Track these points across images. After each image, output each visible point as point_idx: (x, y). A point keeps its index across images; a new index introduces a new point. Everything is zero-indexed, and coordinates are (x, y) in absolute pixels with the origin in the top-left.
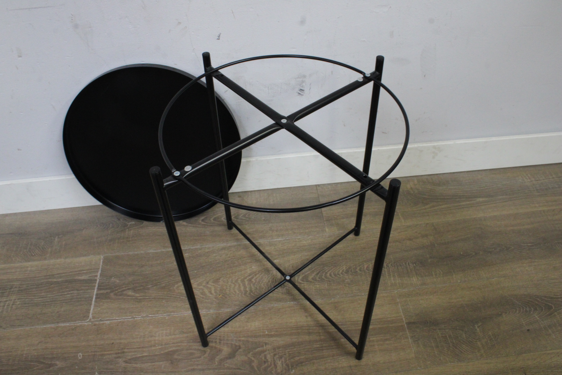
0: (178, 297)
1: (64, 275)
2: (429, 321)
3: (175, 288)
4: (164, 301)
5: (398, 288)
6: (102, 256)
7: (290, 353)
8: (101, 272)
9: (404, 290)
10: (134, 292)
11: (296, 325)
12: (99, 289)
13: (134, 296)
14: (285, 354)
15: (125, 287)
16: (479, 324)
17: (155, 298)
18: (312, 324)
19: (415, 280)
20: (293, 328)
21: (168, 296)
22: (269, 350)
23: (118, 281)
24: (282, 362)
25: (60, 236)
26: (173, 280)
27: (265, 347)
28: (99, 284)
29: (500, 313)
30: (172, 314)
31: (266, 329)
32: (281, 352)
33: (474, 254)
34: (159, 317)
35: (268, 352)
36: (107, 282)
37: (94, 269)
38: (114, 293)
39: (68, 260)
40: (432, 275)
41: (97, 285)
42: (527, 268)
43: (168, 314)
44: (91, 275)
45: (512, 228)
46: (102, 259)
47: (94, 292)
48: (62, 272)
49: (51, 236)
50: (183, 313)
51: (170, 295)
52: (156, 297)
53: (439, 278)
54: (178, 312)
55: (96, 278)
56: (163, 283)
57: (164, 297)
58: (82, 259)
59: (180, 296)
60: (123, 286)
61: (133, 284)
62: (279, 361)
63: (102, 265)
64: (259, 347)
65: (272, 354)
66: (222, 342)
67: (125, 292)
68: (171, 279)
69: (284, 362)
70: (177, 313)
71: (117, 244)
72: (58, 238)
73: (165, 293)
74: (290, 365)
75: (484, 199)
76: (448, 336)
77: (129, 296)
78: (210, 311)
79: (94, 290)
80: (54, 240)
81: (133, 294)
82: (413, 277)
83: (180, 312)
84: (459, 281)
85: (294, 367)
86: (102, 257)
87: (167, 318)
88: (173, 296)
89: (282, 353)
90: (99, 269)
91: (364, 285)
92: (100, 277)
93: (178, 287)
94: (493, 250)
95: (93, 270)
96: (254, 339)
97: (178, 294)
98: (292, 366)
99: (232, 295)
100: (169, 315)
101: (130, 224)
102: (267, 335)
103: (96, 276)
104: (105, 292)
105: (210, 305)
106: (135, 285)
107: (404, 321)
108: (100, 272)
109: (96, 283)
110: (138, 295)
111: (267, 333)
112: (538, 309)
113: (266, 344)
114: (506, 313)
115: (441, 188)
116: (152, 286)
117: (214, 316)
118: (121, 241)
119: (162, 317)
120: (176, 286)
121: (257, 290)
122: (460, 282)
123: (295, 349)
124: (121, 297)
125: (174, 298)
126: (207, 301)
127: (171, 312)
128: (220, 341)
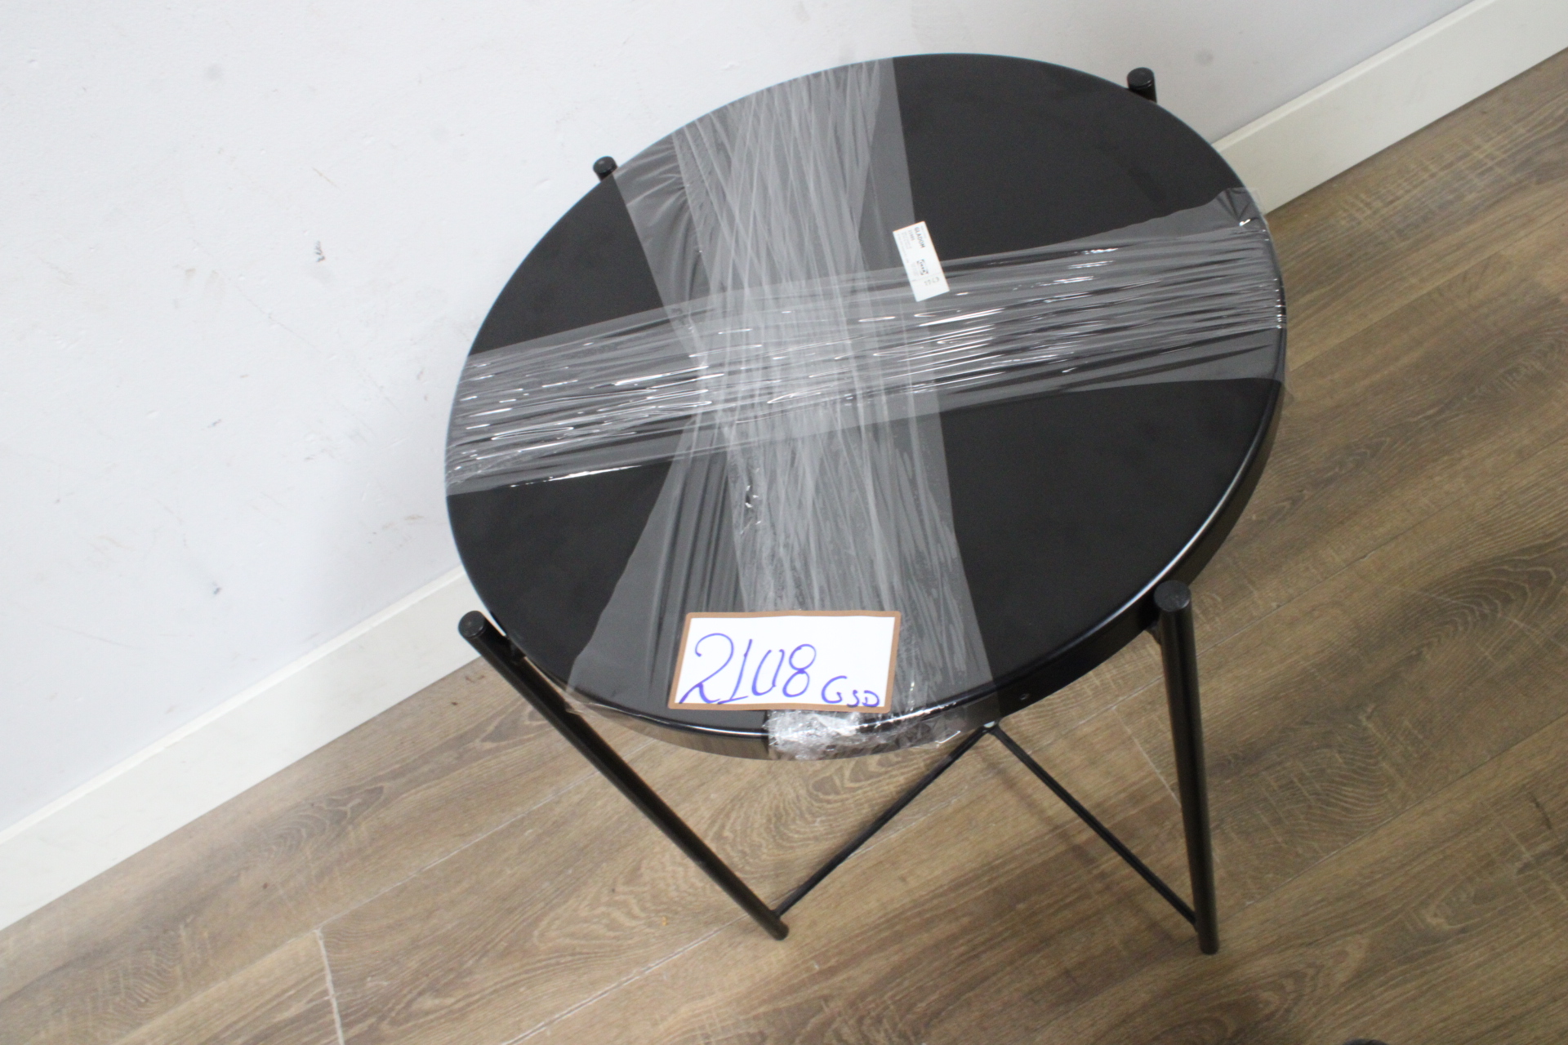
0: (553, 961)
1: (242, 1024)
2: (1230, 758)
3: (535, 940)
4: (522, 990)
5: (1117, 696)
6: (317, 929)
7: (897, 998)
8: (333, 977)
9: (1136, 695)
10: (436, 997)
11: (885, 915)
12: (346, 1026)
13: (442, 1009)
14: (887, 1008)
15: (410, 992)
16: (1369, 710)
17: (495, 991)
18: (924, 893)
20: (879, 925)
21: (527, 972)
22: (840, 1014)
23: (385, 983)
24: (886, 1031)
25: (188, 920)
26: (524, 921)
27: (826, 1010)
28: (340, 1011)
29: (1414, 653)
30: (557, 1016)
31: (812, 958)
32: (873, 1005)
33: (1287, 504)
34: (528, 1038)
35: (839, 1019)
36: (359, 996)
37: (312, 975)
38: (388, 1019)
39: (238, 978)
41: (336, 1017)
42: (1446, 487)
43: (547, 1020)
44: (310, 996)
45: (1367, 382)
46: (321, 939)
47: (336, 1039)
48: (234, 1018)
49: (165, 931)
50: (584, 1002)
51: (529, 967)
52: (498, 986)
53: (1217, 619)
54: (570, 1006)
55: (326, 998)
56: (501, 940)
57: (517, 978)
58: (270, 960)
59: (558, 957)
60: (405, 992)
61: (427, 975)
62: (878, 1031)
63: (328, 956)
64: (813, 1016)
65: (852, 1022)
66: (712, 1040)
67: (415, 1007)
68: (517, 920)
69: (890, 1031)
70: (570, 1009)
71: (339, 878)
72: (186, 926)
73: (517, 965)
74: (909, 1033)
76: (1295, 780)
77: (427, 1013)
78: (649, 968)
79: (334, 1032)
80: (179, 936)
81: (437, 1001)
82: (1148, 646)
83: (575, 1003)
84: (1274, 605)
85: (923, 1031)
86: (318, 932)
87: (548, 1033)
88: (539, 965)
89: (877, 1006)
90: (322, 970)
91: (1023, 723)
92: (336, 991)
93: (542, 935)
94: (1337, 470)
95: (310, 980)
96: (789, 998)
97: (551, 956)
98: (916, 1034)
99: (689, 898)
100: (551, 1022)
101: (352, 809)
102: (821, 973)
103: (325, 992)
104: (366, 1029)
105: (641, 951)
106: (430, 975)
107: (1164, 786)
108: (329, 978)
109: (331, 1012)
110: (450, 1001)
111: (817, 967)
112: (1513, 597)
113: (826, 999)
114: (1429, 645)
116: (478, 961)
117: (665, 977)
118: (348, 865)
119: (533, 1037)
120: (536, 933)
121: (747, 858)
122: (1279, 606)
123: (906, 984)
124: (410, 1024)
125: (544, 970)
126: (630, 942)
127: (552, 1013)
128: (707, 1041)
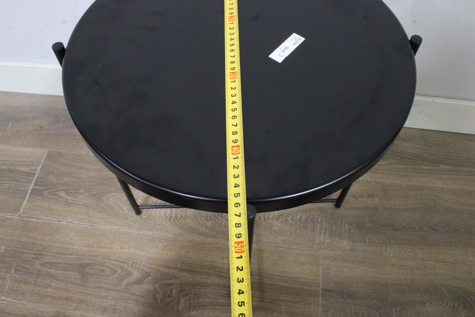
0: (105, 208)
1: (8, 163)
2: (346, 293)
3: (105, 198)
4: (91, 210)
5: (325, 249)
6: (47, 150)
7: (196, 292)
8: (42, 167)
9: (331, 253)
10: (66, 194)
11: (210, 265)
12: (36, 184)
13: (65, 199)
14: (191, 293)
15: (60, 187)
16: (398, 309)
17: (83, 205)
18: (226, 267)
19: (346, 244)
20: (206, 266)
21: (96, 206)
22: (176, 285)
23: (54, 180)
24: (186, 300)
25: (14, 122)
26: (105, 190)
27: (173, 280)
28: (37, 179)
29: (424, 302)
30: (95, 225)
31: (180, 262)
32: (187, 289)
33: (417, 228)
34: (83, 225)
35: (175, 286)
36: (45, 178)
37: (36, 162)
38: (48, 191)
39: (16, 149)
40: (365, 242)
41: (35, 180)
42: (470, 258)
43: (92, 224)
44: (32, 168)
45: (468, 208)
46: (46, 154)
47: (30, 186)
48: (7, 160)
49: (6, 120)
50: (106, 226)
51: (98, 205)
52: (85, 204)
53: (372, 247)
54: (101, 225)
55: (35, 172)
56: (95, 191)
57: (92, 206)
58: (29, 150)
59: (108, 208)
60: (58, 186)
61: (68, 186)
62: (184, 298)
63: (44, 160)
64: (168, 279)
65: (178, 290)
66: (134, 265)
67: (58, 193)
68: (103, 188)
69: (187, 301)
70: (100, 225)
71: (63, 140)
72: (12, 123)
73: (95, 201)
74: (192, 306)
75: (448, 167)
76: (360, 314)
77: (60, 197)
78: (131, 230)
79: (31, 184)
80: (8, 124)
81: (65, 196)
82: (345, 240)
83: (103, 225)
84: (392, 256)
85: (196, 308)
86: (46, 151)
87: (89, 228)
88: (101, 206)
89: (189, 290)
90: (40, 163)
91: (291, 237)
92: (39, 172)
93: (108, 198)
94: (440, 228)
95: (35, 164)
96: (165, 269)
97: (106, 206)
98: (194, 307)
99: (157, 218)
100: (92, 226)
102: (179, 268)
103: (36, 170)
104: (40, 189)
105: (132, 223)
106: (69, 187)
107: (320, 287)
108: (40, 167)
109: (34, 177)
110: (69, 198)
111: (179, 266)
112: (468, 308)
113: (175, 277)
114: (431, 303)
115: (405, 144)
116: (85, 192)
117: (133, 236)
118: (68, 137)
119: (85, 226)
120: (106, 196)
121: (182, 218)
122: (393, 257)
123: (202, 290)
124: (53, 197)
125: (101, 209)
126: (131, 218)
127: (95, 223)
128: (133, 264)
